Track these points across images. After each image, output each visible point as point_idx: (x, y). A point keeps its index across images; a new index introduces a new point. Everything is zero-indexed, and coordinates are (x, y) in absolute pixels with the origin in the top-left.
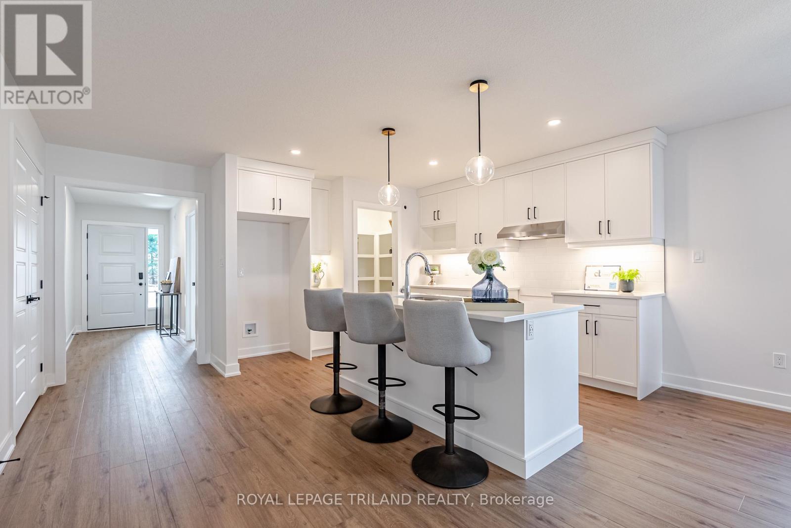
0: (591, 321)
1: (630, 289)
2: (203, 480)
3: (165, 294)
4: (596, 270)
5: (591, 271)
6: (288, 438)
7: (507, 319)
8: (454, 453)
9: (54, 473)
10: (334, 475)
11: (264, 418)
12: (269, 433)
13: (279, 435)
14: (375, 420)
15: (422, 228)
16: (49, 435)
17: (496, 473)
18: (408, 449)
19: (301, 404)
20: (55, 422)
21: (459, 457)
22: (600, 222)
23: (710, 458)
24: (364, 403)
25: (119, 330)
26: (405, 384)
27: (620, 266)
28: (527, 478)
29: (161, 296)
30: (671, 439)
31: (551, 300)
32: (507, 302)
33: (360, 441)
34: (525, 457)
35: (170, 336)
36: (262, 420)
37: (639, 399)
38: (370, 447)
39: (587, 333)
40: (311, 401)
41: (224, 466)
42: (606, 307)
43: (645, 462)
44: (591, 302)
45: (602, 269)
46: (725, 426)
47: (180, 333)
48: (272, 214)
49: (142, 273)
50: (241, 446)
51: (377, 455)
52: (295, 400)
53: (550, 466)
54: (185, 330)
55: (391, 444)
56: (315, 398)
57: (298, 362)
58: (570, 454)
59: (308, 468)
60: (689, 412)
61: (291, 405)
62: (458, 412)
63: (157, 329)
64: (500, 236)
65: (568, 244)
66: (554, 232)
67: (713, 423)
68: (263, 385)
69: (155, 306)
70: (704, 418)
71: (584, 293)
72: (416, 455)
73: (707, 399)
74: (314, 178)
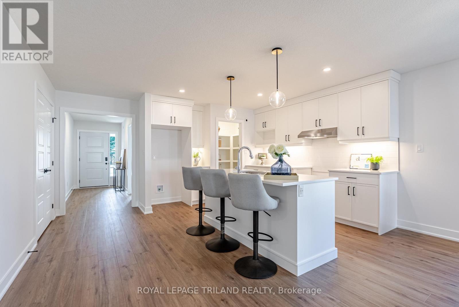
0: (351, 187)
1: (377, 168)
2: (123, 266)
3: (118, 169)
4: (357, 156)
5: (354, 158)
6: (171, 247)
7: (284, 185)
8: (258, 259)
9: (53, 259)
10: (191, 268)
11: (161, 237)
12: (161, 244)
13: (167, 245)
14: (219, 240)
15: (257, 132)
16: (54, 240)
17: (281, 272)
18: (235, 257)
19: (182, 230)
20: (57, 234)
21: (260, 262)
22: (358, 128)
23: (416, 271)
24: (216, 231)
25: (95, 188)
26: (236, 220)
27: (372, 154)
28: (298, 276)
29: (116, 170)
30: (393, 259)
31: (328, 174)
32: (290, 175)
33: (209, 251)
34: (298, 264)
35: (120, 192)
36: (159, 238)
37: (379, 234)
38: (213, 254)
39: (349, 194)
40: (187, 229)
41: (135, 260)
42: (360, 179)
43: (373, 271)
44: (351, 176)
45: (361, 156)
46: (431, 253)
47: (125, 190)
48: (171, 125)
49: (107, 158)
50: (146, 250)
51: (216, 259)
52: (179, 227)
53: (314, 270)
54: (127, 188)
55: (226, 253)
56: (189, 227)
57: (185, 207)
58: (328, 264)
59: (178, 263)
60: (410, 243)
61: (176, 230)
62: (260, 237)
63: (114, 188)
64: (299, 136)
65: (339, 141)
66: (330, 134)
67: (424, 251)
68: (163, 219)
69: (113, 176)
70: (418, 247)
71: (349, 171)
72: (238, 260)
73: (424, 236)
74: (193, 104)
